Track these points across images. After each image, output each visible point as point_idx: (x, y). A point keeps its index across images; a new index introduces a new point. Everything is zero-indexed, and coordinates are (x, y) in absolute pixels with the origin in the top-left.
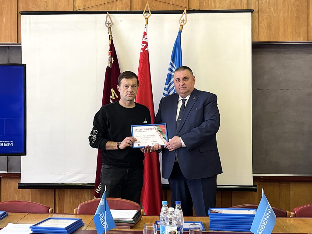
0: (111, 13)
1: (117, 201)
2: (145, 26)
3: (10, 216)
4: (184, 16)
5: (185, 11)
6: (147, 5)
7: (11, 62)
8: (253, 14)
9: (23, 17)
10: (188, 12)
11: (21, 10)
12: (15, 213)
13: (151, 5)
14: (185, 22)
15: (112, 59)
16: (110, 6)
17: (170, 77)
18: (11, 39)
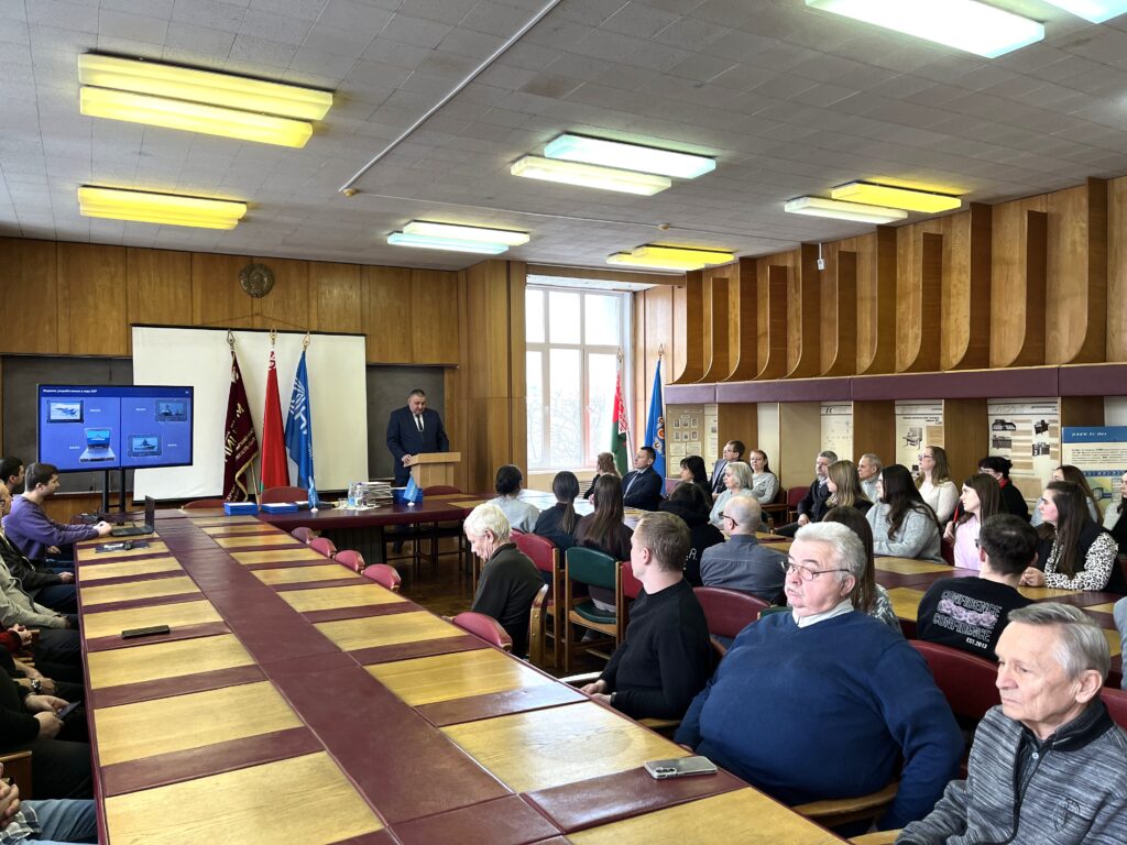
0: (233, 329)
2: (272, 345)
4: (308, 336)
5: (308, 332)
6: (272, 324)
8: (366, 337)
10: (311, 333)
14: (308, 343)
15: (237, 375)
16: (231, 322)
17: (295, 393)
18: (119, 351)
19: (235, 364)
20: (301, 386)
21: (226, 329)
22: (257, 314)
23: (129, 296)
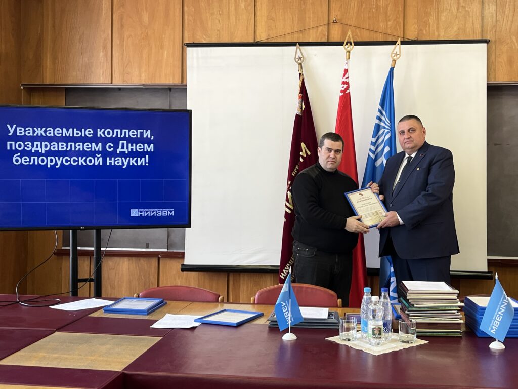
0: (302, 44)
1: (307, 288)
2: (346, 62)
3: (169, 305)
4: (398, 48)
5: (399, 42)
6: (349, 33)
7: (174, 108)
8: (488, 45)
9: (189, 50)
10: (403, 43)
11: (187, 41)
12: (175, 302)
13: (354, 34)
14: (398, 56)
15: (303, 104)
16: (301, 35)
17: (378, 128)
18: (173, 79)
19: (303, 90)
20: (385, 119)
21: (293, 44)
22: (335, 22)
23: (186, 9)
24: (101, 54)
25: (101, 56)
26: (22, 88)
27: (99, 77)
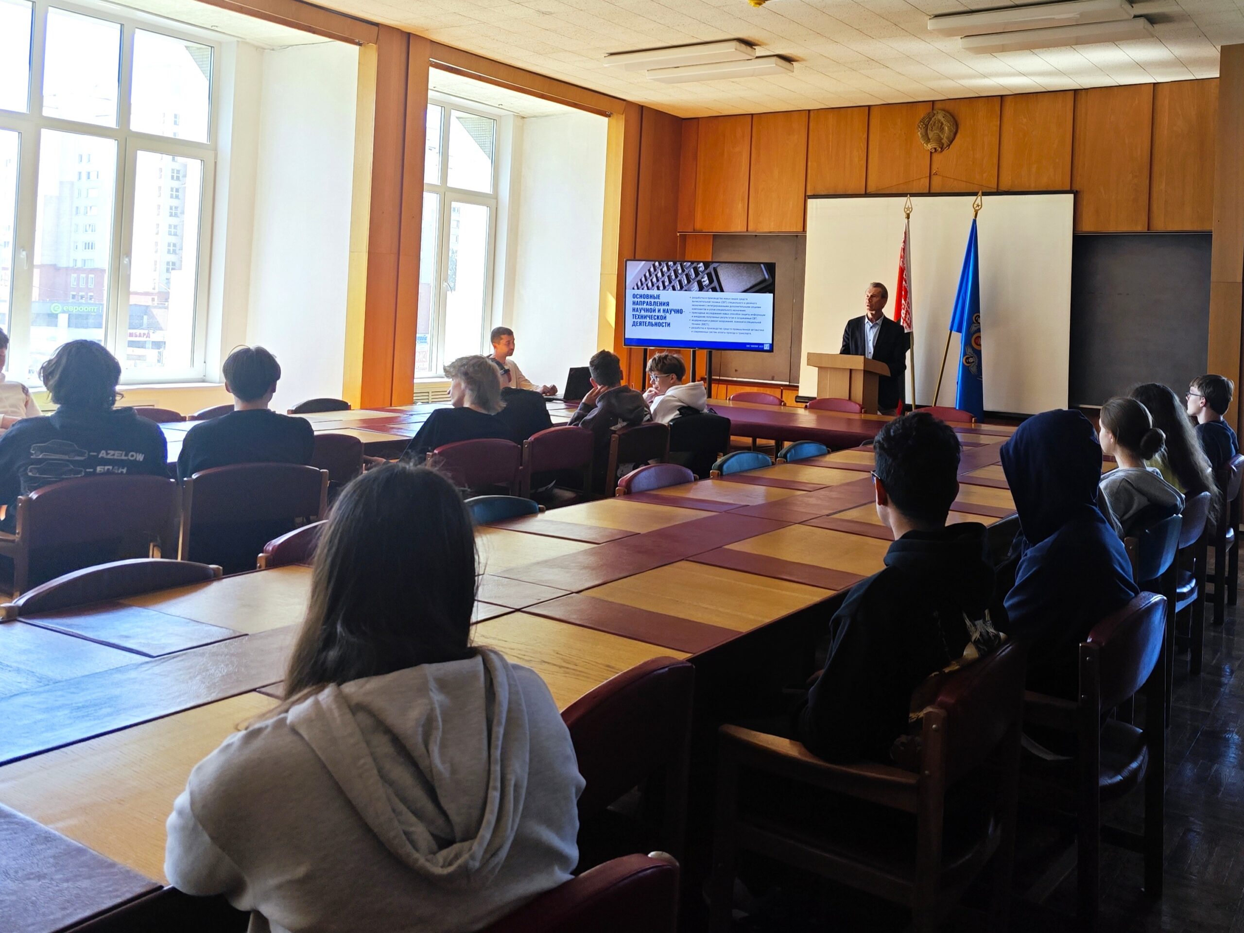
4: (979, 199)
5: (980, 193)
9: (810, 202)
11: (809, 193)
14: (980, 207)
16: (905, 186)
18: (796, 227)
22: (936, 174)
23: (809, 163)
24: (740, 205)
25: (740, 207)
26: (678, 234)
27: (738, 226)
